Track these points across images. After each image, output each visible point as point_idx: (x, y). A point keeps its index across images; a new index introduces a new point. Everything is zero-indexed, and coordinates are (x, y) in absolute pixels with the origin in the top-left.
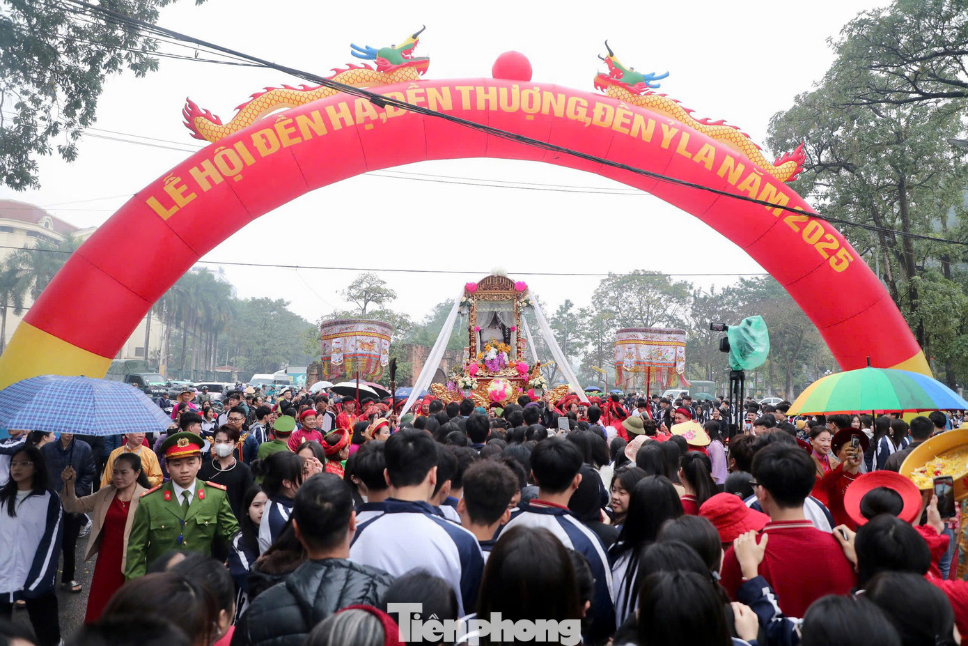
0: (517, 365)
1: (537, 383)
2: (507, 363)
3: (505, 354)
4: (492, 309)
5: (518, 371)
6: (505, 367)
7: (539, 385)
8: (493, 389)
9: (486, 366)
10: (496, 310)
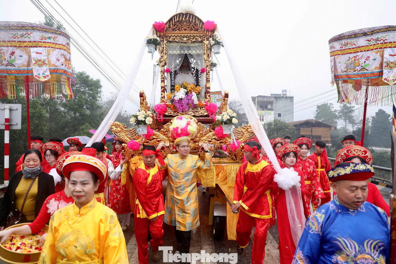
0: (206, 105)
1: (226, 117)
2: (196, 102)
3: (194, 94)
4: (182, 52)
5: (207, 110)
6: (195, 107)
7: (228, 120)
8: (175, 127)
9: (174, 106)
10: (186, 52)
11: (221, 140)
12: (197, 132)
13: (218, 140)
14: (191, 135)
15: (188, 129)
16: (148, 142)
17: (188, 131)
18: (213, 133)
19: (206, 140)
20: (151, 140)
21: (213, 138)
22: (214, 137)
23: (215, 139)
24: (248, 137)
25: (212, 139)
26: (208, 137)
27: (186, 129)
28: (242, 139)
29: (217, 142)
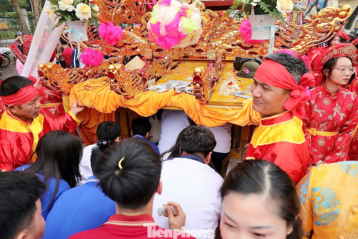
8: (154, 22)
11: (252, 47)
12: (202, 31)
13: (246, 48)
14: (188, 38)
15: (180, 25)
16: (116, 51)
17: (179, 30)
18: (236, 32)
19: (221, 48)
20: (120, 47)
21: (235, 43)
22: (238, 41)
23: (239, 45)
24: (315, 43)
25: (233, 45)
26: (225, 41)
27: (174, 26)
28: (299, 47)
29: (242, 50)
